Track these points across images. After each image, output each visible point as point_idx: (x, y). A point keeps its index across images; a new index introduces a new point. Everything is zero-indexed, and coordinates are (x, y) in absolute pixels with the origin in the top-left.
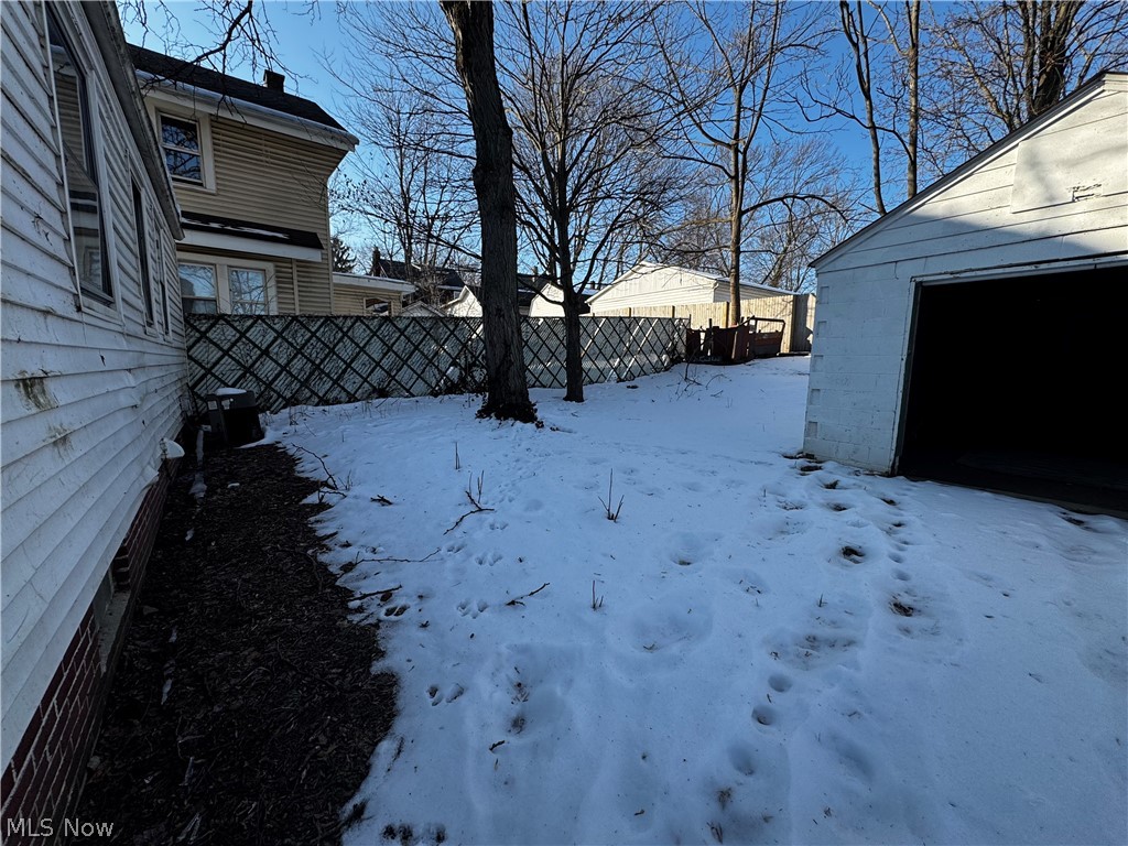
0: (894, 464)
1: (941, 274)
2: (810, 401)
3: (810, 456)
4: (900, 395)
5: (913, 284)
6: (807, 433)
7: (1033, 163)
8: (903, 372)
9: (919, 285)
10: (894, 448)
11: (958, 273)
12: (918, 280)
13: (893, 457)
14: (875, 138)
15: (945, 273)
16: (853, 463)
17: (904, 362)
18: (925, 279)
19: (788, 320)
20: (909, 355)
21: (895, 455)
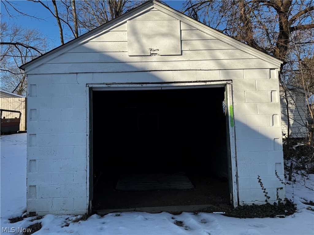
0: (89, 206)
1: (101, 84)
2: (29, 170)
3: (32, 214)
4: (88, 158)
5: (88, 88)
6: (29, 195)
7: (134, 32)
8: (88, 143)
9: (91, 89)
10: (88, 196)
11: (109, 84)
12: (90, 86)
13: (88, 201)
14: (60, 24)
15: (103, 84)
16: (63, 212)
17: (88, 137)
18: (94, 86)
19: (23, 112)
20: (90, 132)
21: (89, 201)
